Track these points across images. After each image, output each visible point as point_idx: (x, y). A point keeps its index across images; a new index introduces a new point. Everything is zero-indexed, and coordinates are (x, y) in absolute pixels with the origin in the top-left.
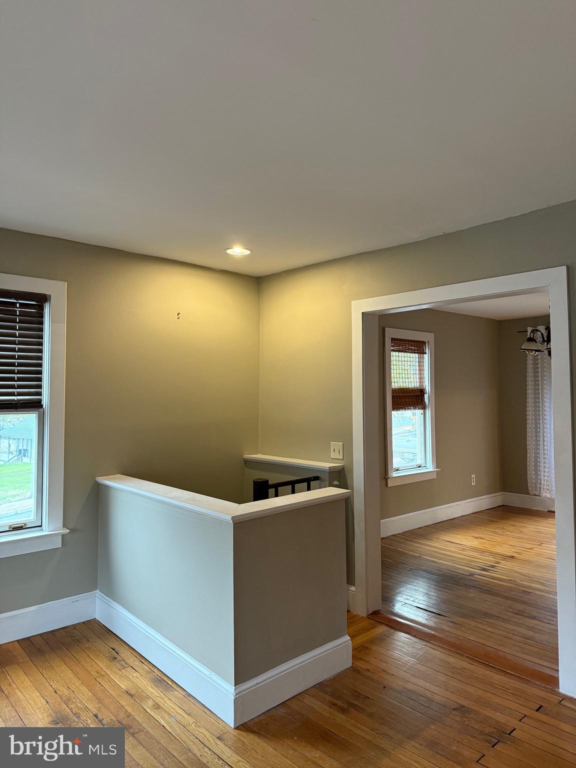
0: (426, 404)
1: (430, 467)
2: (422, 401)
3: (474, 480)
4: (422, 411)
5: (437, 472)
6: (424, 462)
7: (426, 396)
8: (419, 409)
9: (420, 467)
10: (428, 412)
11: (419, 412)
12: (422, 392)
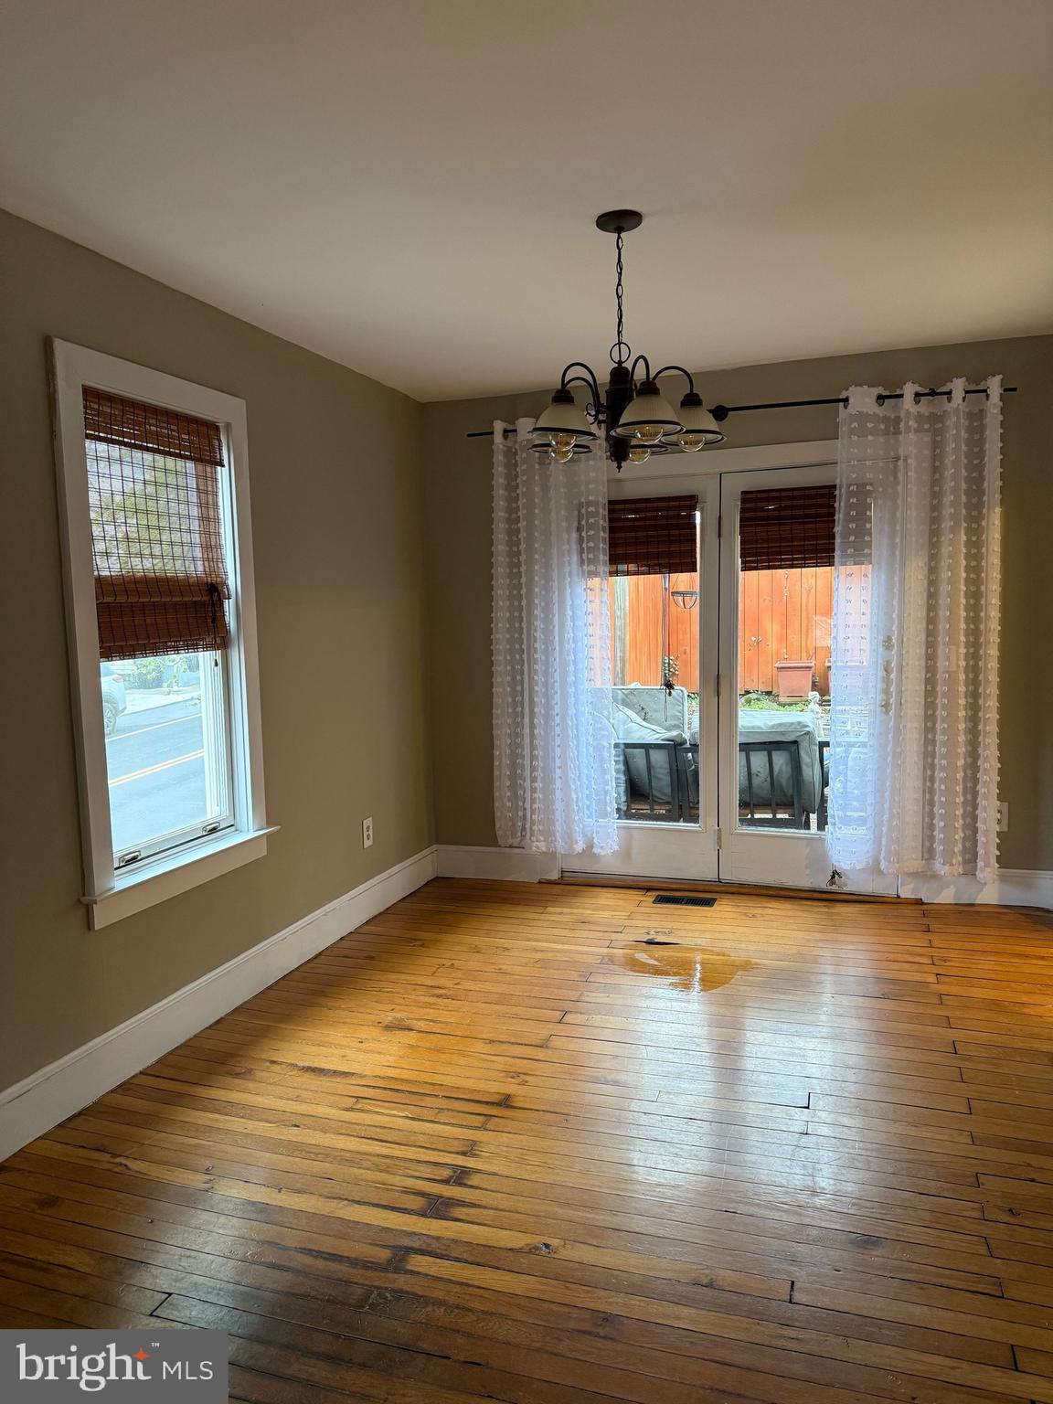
0: (228, 632)
1: (249, 828)
2: (214, 621)
3: (371, 832)
4: (218, 654)
5: (268, 836)
6: (226, 812)
7: (229, 606)
8: (207, 647)
9: (214, 830)
10: (238, 658)
11: (206, 659)
12: (213, 591)
